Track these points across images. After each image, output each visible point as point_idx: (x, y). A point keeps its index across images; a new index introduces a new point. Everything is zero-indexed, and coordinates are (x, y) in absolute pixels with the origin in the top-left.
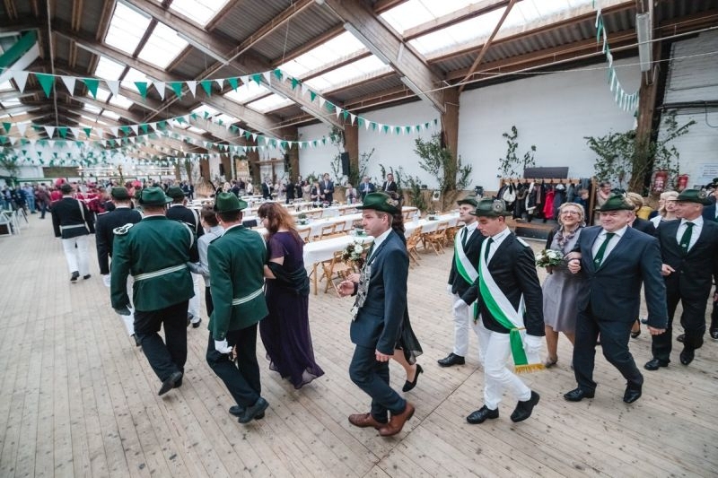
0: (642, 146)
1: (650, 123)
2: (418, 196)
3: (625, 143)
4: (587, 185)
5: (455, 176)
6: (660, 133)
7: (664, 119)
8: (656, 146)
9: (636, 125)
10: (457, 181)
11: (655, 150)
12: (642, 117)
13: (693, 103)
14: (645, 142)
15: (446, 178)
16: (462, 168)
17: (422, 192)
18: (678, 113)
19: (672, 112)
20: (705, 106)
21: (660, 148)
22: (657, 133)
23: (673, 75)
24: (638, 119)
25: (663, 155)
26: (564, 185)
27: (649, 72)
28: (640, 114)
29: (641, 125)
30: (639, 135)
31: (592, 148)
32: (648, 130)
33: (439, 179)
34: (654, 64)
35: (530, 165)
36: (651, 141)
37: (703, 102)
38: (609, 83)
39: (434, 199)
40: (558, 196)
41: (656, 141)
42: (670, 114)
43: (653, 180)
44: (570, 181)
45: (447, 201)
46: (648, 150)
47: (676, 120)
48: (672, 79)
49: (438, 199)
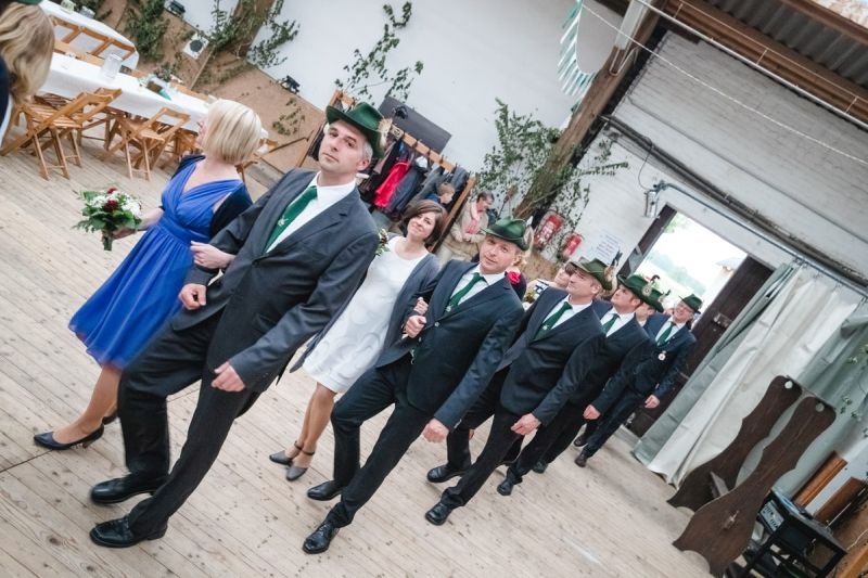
0: (556, 162)
1: (583, 133)
2: (151, 20)
3: (540, 145)
4: (461, 181)
5: (255, 30)
6: (586, 156)
7: (602, 138)
8: (571, 174)
9: (566, 125)
10: (256, 43)
11: (567, 177)
12: (579, 116)
13: (640, 136)
14: (563, 159)
15: (235, 20)
16: (279, 20)
17: (166, 15)
18: (620, 140)
19: (615, 135)
20: (649, 151)
21: (574, 179)
22: (583, 153)
23: (643, 80)
24: (573, 117)
25: (572, 191)
26: (430, 163)
27: (622, 52)
28: (579, 111)
29: (572, 129)
30: (561, 142)
31: (498, 124)
32: (575, 141)
33: (219, 14)
34: (633, 45)
35: (398, 95)
36: (571, 161)
37: (650, 144)
38: (565, 27)
39: (187, 49)
40: (411, 176)
41: (575, 166)
42: (609, 136)
43: (542, 222)
44: (441, 161)
45: (214, 70)
46: (559, 174)
47: (612, 150)
48: (640, 85)
49: (195, 55)
